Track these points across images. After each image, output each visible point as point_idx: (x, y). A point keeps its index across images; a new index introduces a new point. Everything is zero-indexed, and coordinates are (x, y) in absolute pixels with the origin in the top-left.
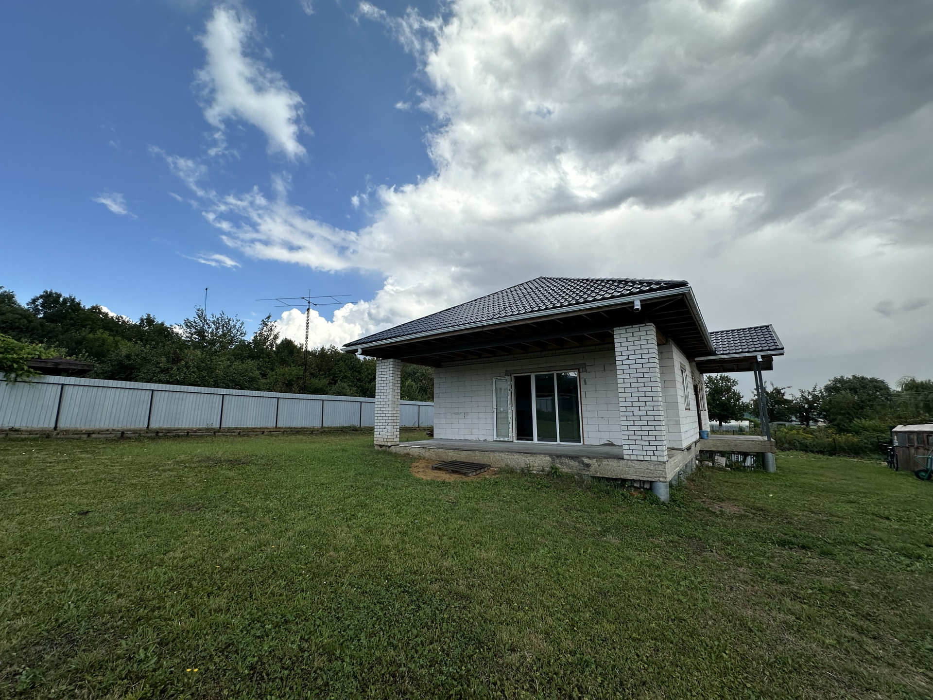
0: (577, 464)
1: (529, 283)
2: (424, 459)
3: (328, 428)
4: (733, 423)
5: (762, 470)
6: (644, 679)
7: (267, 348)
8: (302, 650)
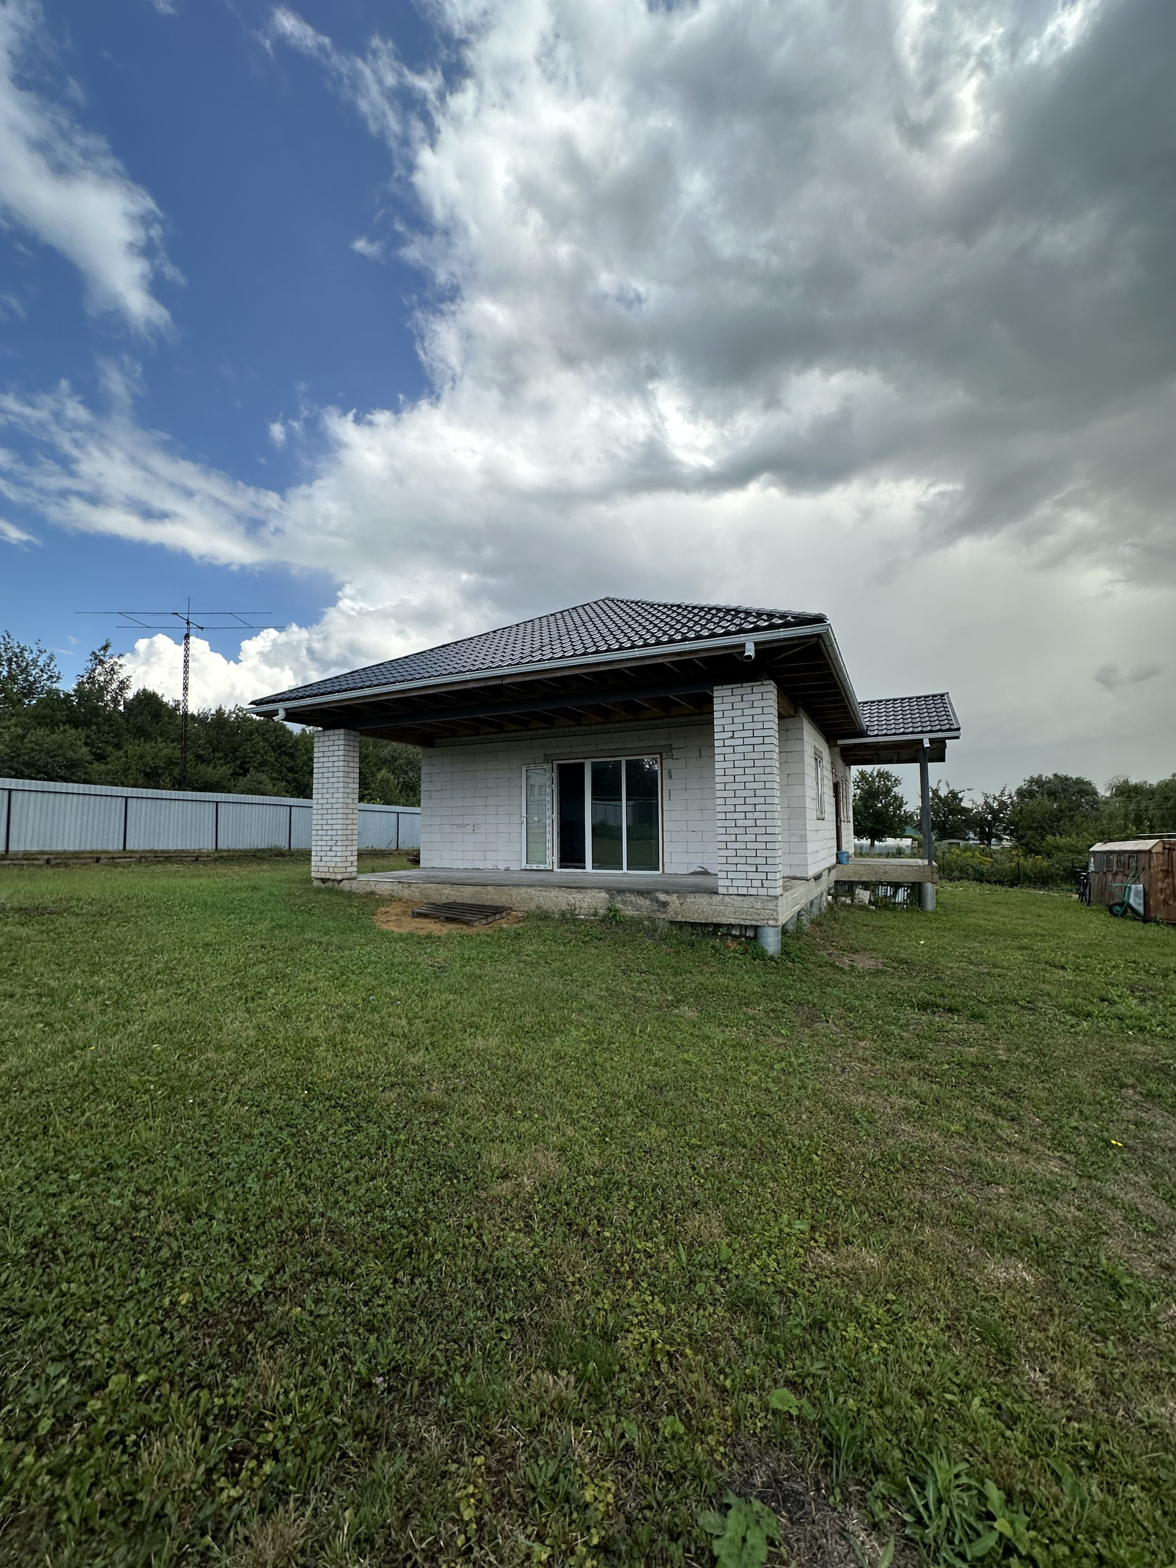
0: (648, 902)
1: (587, 607)
2: (400, 900)
3: (229, 851)
4: (890, 842)
5: (917, 907)
6: (697, 1198)
7: (106, 705)
8: (136, 1208)
